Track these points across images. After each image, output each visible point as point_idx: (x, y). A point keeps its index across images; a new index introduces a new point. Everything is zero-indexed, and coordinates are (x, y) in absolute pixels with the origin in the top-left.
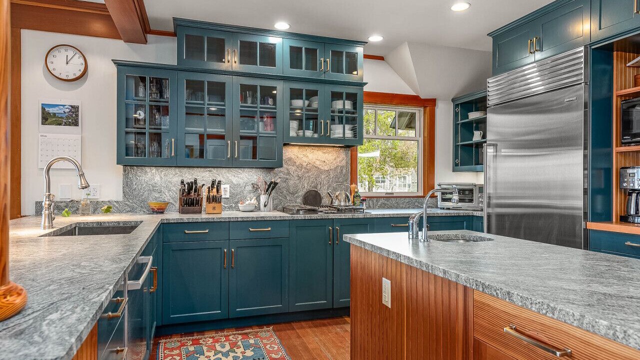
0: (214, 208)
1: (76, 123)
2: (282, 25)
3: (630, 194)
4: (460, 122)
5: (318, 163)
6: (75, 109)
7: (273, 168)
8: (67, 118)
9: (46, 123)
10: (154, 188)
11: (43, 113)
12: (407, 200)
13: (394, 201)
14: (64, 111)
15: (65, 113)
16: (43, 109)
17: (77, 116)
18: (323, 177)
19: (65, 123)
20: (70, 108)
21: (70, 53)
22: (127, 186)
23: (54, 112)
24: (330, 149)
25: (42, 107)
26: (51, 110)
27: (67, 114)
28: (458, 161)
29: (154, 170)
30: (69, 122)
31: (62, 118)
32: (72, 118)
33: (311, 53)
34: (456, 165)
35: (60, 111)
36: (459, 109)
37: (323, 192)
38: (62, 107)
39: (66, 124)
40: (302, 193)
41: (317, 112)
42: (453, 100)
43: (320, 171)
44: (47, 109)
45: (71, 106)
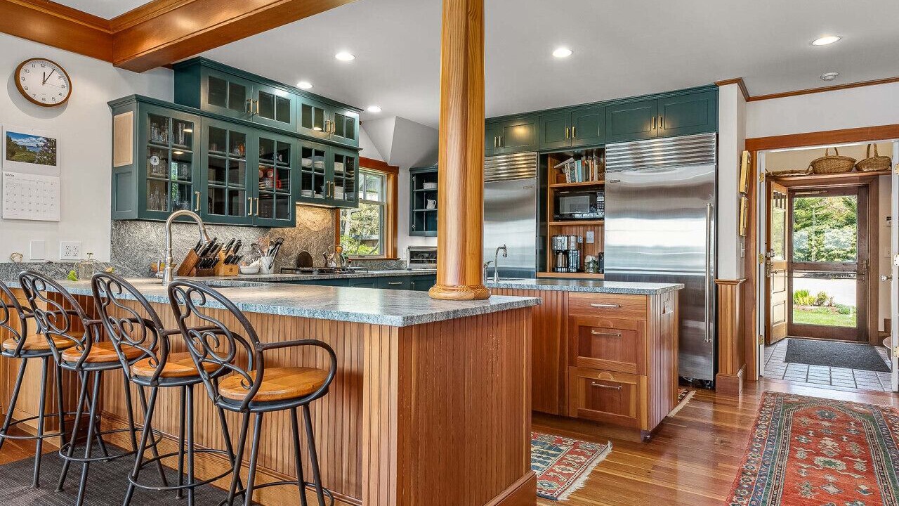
0: (231, 270)
1: (52, 162)
2: (305, 85)
3: (558, 254)
4: (415, 190)
5: (309, 223)
6: (51, 144)
7: (270, 227)
8: (42, 153)
9: (13, 158)
10: (149, 248)
11: (8, 144)
12: (379, 262)
13: (368, 263)
14: (37, 145)
15: (38, 146)
16: (9, 139)
17: (54, 152)
18: (313, 238)
19: (39, 160)
20: (45, 141)
21: (48, 70)
22: (118, 244)
23: (24, 144)
24: (319, 210)
25: (8, 137)
26: (20, 142)
27: (41, 149)
28: (414, 226)
29: (149, 225)
30: (44, 159)
31: (34, 153)
32: (47, 154)
33: (319, 112)
34: (413, 230)
35: (32, 144)
36: (414, 179)
37: (313, 253)
38: (34, 139)
39: (39, 162)
40: (295, 255)
41: (323, 172)
42: (411, 170)
43: (311, 233)
44: (13, 140)
45: (47, 139)
